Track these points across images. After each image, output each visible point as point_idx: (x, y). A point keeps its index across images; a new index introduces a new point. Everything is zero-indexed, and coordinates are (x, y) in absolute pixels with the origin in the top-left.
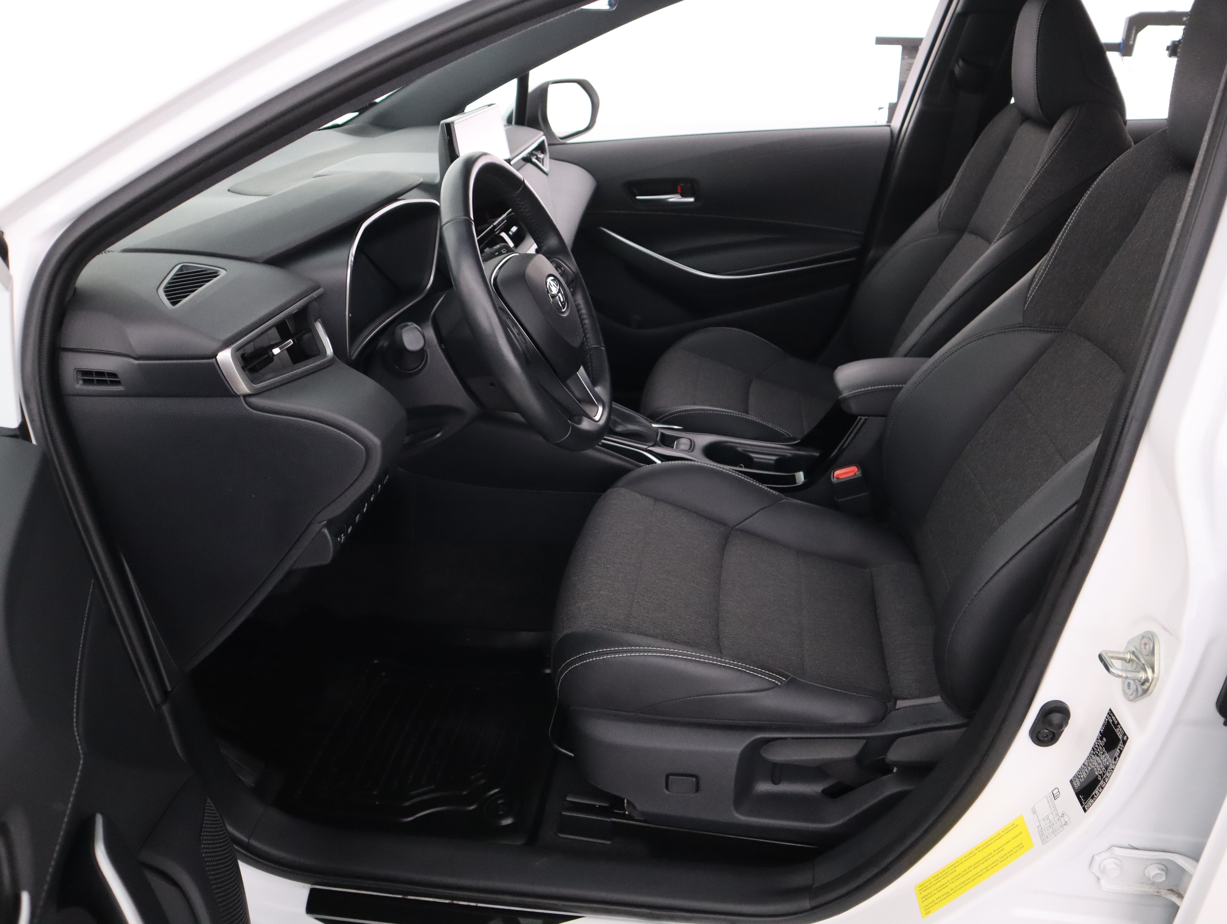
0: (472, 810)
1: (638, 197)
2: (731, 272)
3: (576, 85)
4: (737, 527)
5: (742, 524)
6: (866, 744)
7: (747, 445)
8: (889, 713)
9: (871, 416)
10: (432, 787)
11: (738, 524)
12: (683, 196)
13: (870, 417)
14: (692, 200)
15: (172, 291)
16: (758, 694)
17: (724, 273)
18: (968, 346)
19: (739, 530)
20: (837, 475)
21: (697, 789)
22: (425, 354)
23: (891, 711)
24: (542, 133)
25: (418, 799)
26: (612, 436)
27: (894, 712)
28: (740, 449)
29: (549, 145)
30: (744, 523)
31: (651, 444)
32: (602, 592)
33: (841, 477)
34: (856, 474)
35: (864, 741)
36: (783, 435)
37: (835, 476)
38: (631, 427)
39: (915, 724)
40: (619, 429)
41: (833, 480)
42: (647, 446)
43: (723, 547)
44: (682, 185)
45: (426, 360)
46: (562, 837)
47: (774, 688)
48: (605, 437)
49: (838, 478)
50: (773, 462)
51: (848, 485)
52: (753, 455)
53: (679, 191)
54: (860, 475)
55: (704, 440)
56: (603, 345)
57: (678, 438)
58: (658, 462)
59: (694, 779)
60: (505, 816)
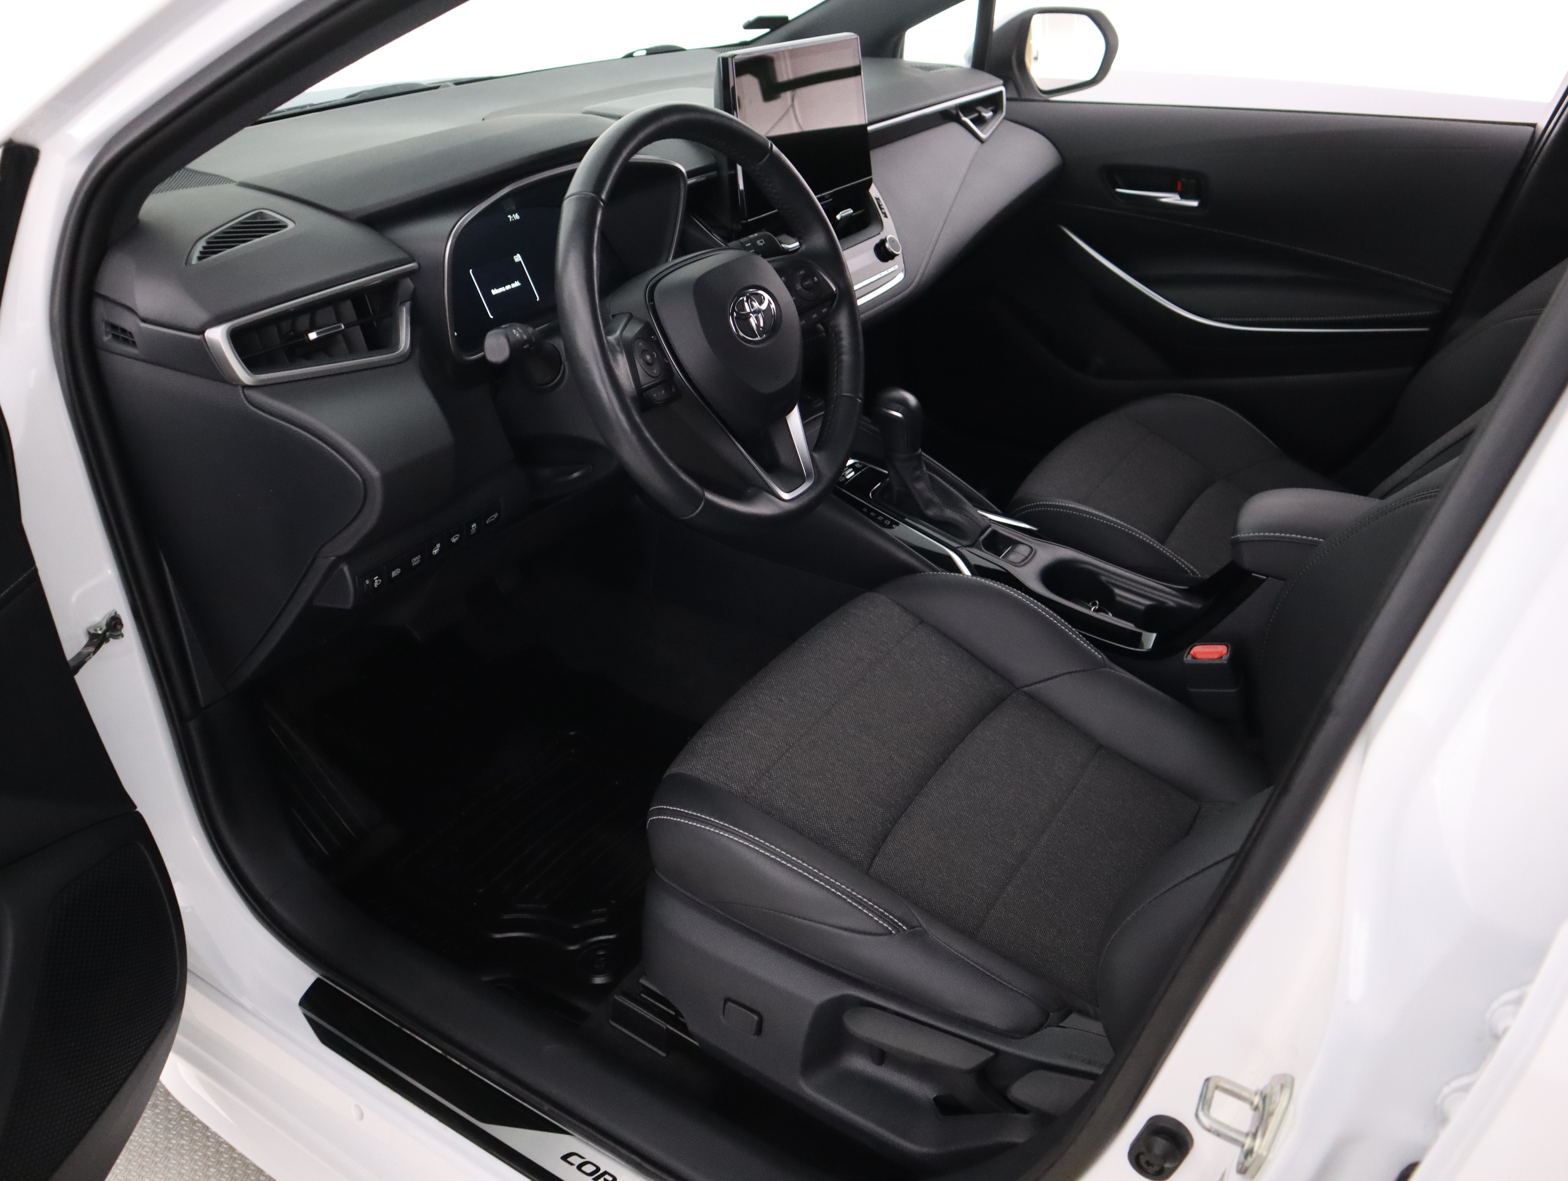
0: (573, 951)
1: (1119, 190)
2: (1233, 319)
3: (1085, 18)
4: (1026, 689)
5: (1033, 687)
6: (992, 1059)
7: (1114, 574)
8: (1046, 1027)
9: (1273, 577)
10: (544, 906)
11: (1028, 686)
12: (1183, 196)
13: (1270, 579)
14: (1195, 204)
15: (217, 243)
16: (857, 936)
17: (1219, 319)
18: (1419, 502)
19: (1026, 694)
20: (1194, 653)
21: (759, 1030)
22: (562, 367)
23: (1049, 1026)
24: (1001, 82)
25: (520, 915)
26: (918, 519)
27: (1055, 1028)
28: (1103, 578)
29: (1008, 99)
30: (1037, 685)
31: (965, 543)
32: (748, 731)
33: (1199, 657)
34: (1221, 657)
35: (992, 1054)
36: (1186, 572)
37: (1192, 652)
38: (949, 514)
39: (1070, 1057)
40: (930, 513)
41: (1185, 659)
42: (959, 543)
43: (982, 714)
44: (1183, 180)
45: (563, 377)
46: (611, 1025)
47: (886, 935)
48: (907, 520)
49: (1194, 657)
50: (1142, 608)
51: (1207, 670)
52: (1117, 591)
53: (1179, 188)
54: (1226, 662)
55: (1049, 553)
56: (861, 396)
57: (1016, 543)
58: (966, 571)
59: (756, 1018)
60: (599, 973)
